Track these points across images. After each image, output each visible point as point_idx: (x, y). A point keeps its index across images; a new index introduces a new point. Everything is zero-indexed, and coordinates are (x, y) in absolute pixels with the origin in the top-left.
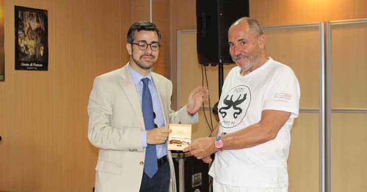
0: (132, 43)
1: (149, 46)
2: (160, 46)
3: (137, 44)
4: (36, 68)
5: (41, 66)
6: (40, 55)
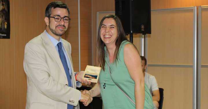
0: (49, 17)
1: (62, 19)
2: (70, 19)
3: (53, 17)
4: (2, 37)
5: (5, 35)
6: (5, 28)
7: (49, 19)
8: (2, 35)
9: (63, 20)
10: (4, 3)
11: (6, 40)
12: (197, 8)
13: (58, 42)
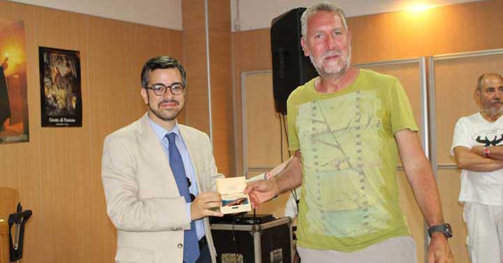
0: (146, 88)
1: (168, 89)
2: (183, 87)
3: (152, 88)
4: (67, 124)
5: (74, 121)
6: (72, 108)
7: (147, 92)
8: (68, 121)
9: (171, 90)
10: (70, 62)
11: (75, 129)
12: (426, 61)
13: (166, 132)
